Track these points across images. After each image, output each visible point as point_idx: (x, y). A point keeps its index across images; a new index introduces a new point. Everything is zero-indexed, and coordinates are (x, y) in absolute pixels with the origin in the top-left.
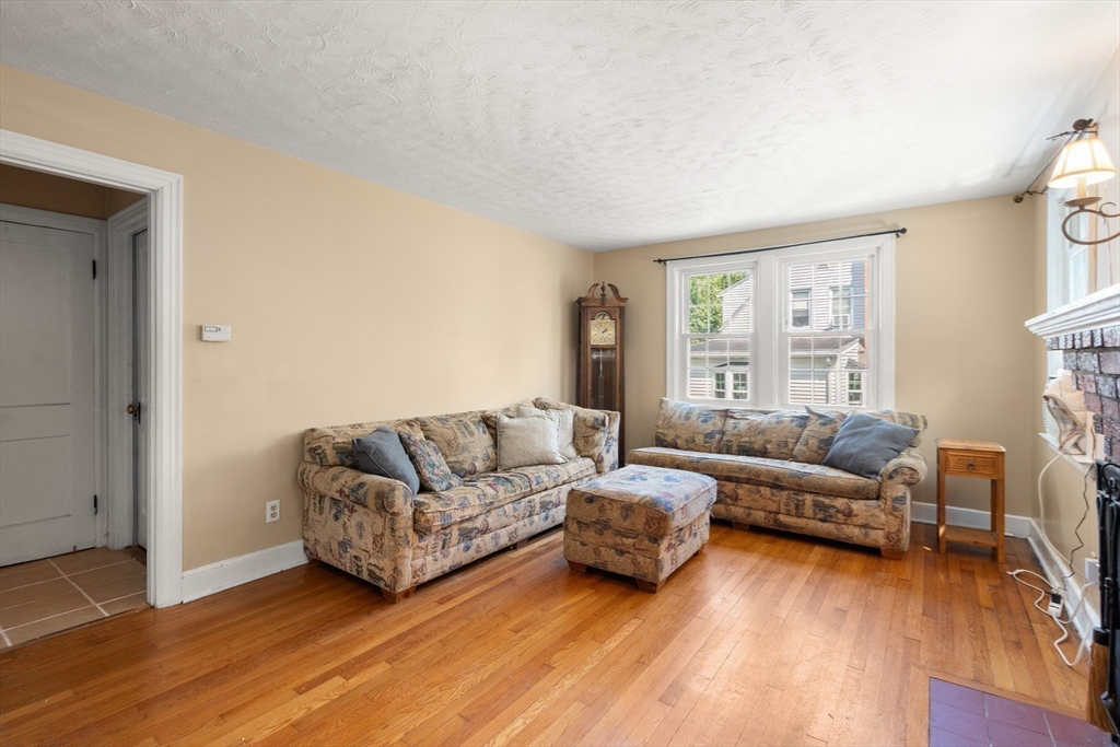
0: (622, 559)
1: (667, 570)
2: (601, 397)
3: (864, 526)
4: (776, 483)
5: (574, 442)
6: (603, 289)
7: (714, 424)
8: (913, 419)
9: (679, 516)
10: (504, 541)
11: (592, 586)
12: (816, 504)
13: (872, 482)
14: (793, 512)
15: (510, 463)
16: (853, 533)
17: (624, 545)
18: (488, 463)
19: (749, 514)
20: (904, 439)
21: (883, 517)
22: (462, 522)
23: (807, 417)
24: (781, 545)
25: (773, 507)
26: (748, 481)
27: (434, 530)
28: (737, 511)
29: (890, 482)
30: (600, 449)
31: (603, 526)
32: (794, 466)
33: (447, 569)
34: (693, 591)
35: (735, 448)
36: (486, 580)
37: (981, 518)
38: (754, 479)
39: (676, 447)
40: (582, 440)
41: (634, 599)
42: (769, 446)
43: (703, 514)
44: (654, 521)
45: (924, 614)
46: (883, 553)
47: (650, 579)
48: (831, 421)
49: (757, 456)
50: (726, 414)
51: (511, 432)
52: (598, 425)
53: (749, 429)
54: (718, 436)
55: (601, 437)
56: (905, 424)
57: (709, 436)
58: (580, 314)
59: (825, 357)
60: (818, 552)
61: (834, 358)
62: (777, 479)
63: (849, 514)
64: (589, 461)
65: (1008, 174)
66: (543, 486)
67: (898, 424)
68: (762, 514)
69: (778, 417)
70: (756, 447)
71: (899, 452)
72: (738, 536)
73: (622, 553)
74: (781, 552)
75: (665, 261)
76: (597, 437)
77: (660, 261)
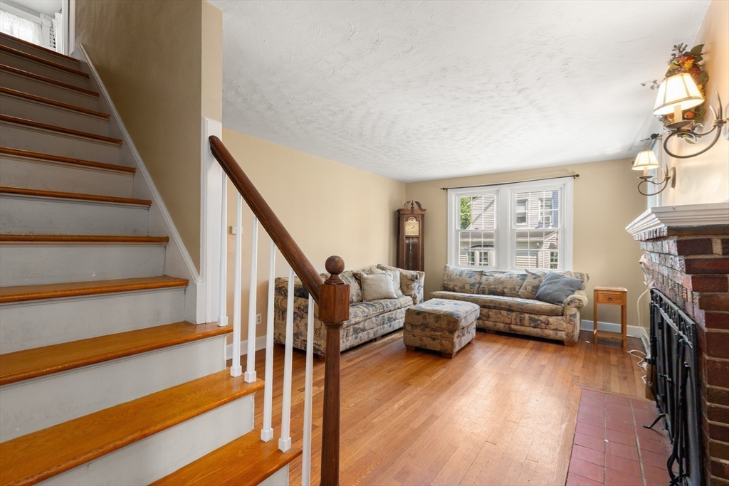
0: (435, 342)
1: (457, 348)
2: (411, 264)
3: (556, 330)
4: (510, 309)
5: (401, 288)
6: (412, 204)
7: (475, 279)
8: (582, 275)
9: (463, 321)
10: (372, 336)
11: (419, 356)
12: (531, 319)
13: (559, 307)
14: (519, 323)
15: (370, 298)
16: (549, 333)
17: (436, 335)
18: (358, 298)
19: (495, 325)
20: (577, 285)
21: (565, 324)
22: (354, 324)
23: (526, 275)
24: (512, 340)
25: (508, 321)
26: (495, 308)
27: (344, 327)
28: (489, 324)
29: (568, 307)
30: (415, 292)
31: (425, 326)
32: (519, 300)
33: (348, 347)
34: (470, 358)
35: (487, 291)
36: (366, 353)
37: (616, 327)
38: (498, 307)
39: (454, 291)
40: (405, 287)
41: (441, 361)
42: (505, 290)
43: (473, 322)
44: (451, 323)
45: (583, 367)
46: (565, 344)
47: (449, 351)
48: (539, 276)
49: (499, 295)
50: (482, 273)
51: (368, 282)
52: (414, 279)
53: (495, 281)
54: (477, 285)
55: (415, 285)
56: (577, 278)
57: (473, 285)
58: (399, 218)
59: (536, 242)
60: (531, 343)
61: (541, 243)
62: (510, 306)
63: (548, 323)
64: (409, 297)
65: (630, 149)
66: (389, 309)
67: (574, 278)
68: (502, 325)
69: (510, 275)
70: (498, 290)
71: (573, 292)
72: (489, 336)
73: (434, 339)
74: (513, 343)
75: (447, 189)
76: (413, 285)
77: (444, 189)
